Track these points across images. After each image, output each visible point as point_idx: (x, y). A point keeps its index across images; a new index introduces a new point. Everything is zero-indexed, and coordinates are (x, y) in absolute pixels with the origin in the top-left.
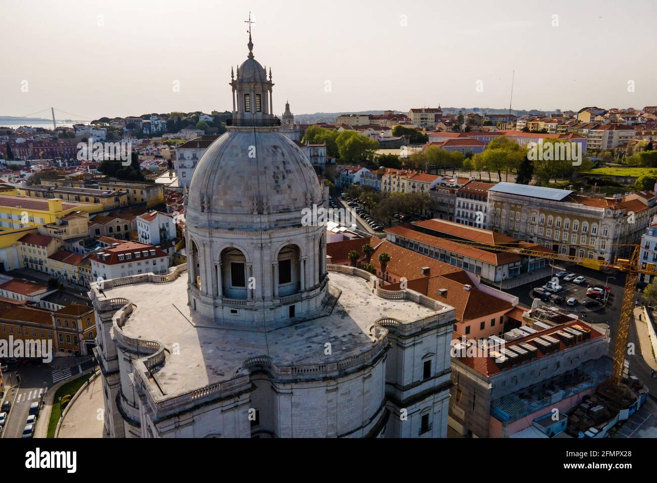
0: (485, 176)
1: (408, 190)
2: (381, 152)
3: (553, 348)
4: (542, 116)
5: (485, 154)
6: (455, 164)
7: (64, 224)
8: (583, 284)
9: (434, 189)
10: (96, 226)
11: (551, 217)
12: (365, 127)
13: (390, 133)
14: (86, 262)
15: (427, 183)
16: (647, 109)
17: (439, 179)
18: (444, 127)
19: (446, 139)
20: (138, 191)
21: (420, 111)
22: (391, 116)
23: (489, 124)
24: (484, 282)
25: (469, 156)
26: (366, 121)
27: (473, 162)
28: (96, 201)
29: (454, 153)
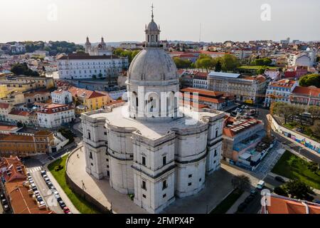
7: (12, 97)
11: (233, 85)
19: (179, 54)
20: (41, 82)
26: (135, 46)
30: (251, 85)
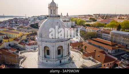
0: (109, 29)
1: (92, 31)
2: (86, 23)
4: (123, 15)
5: (110, 24)
6: (102, 26)
7: (22, 37)
9: (97, 31)
10: (28, 37)
11: (126, 39)
12: (83, 18)
13: (89, 19)
14: (25, 45)
17: (99, 29)
18: (100, 18)
19: (101, 20)
20: (37, 30)
21: (95, 14)
22: (89, 16)
23: (110, 17)
24: (109, 53)
25: (106, 24)
27: (107, 26)
28: (29, 32)
29: (102, 23)
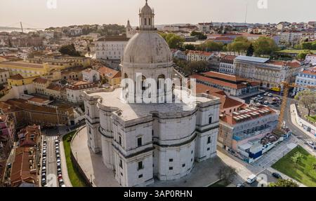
0: (232, 54)
1: (199, 59)
2: (186, 43)
3: (257, 116)
5: (233, 43)
6: (219, 48)
7: (51, 74)
8: (272, 96)
9: (210, 59)
10: (64, 75)
11: (260, 70)
12: (177, 32)
13: (189, 35)
14: (64, 89)
15: (207, 57)
16: (310, 23)
17: (213, 55)
18: (214, 32)
19: (215, 37)
20: (79, 61)
21: (203, 24)
22: (189, 26)
23: (235, 30)
25: (226, 44)
26: (177, 29)
27: (227, 48)
28: (61, 65)
29: (219, 43)
30: (279, 71)
